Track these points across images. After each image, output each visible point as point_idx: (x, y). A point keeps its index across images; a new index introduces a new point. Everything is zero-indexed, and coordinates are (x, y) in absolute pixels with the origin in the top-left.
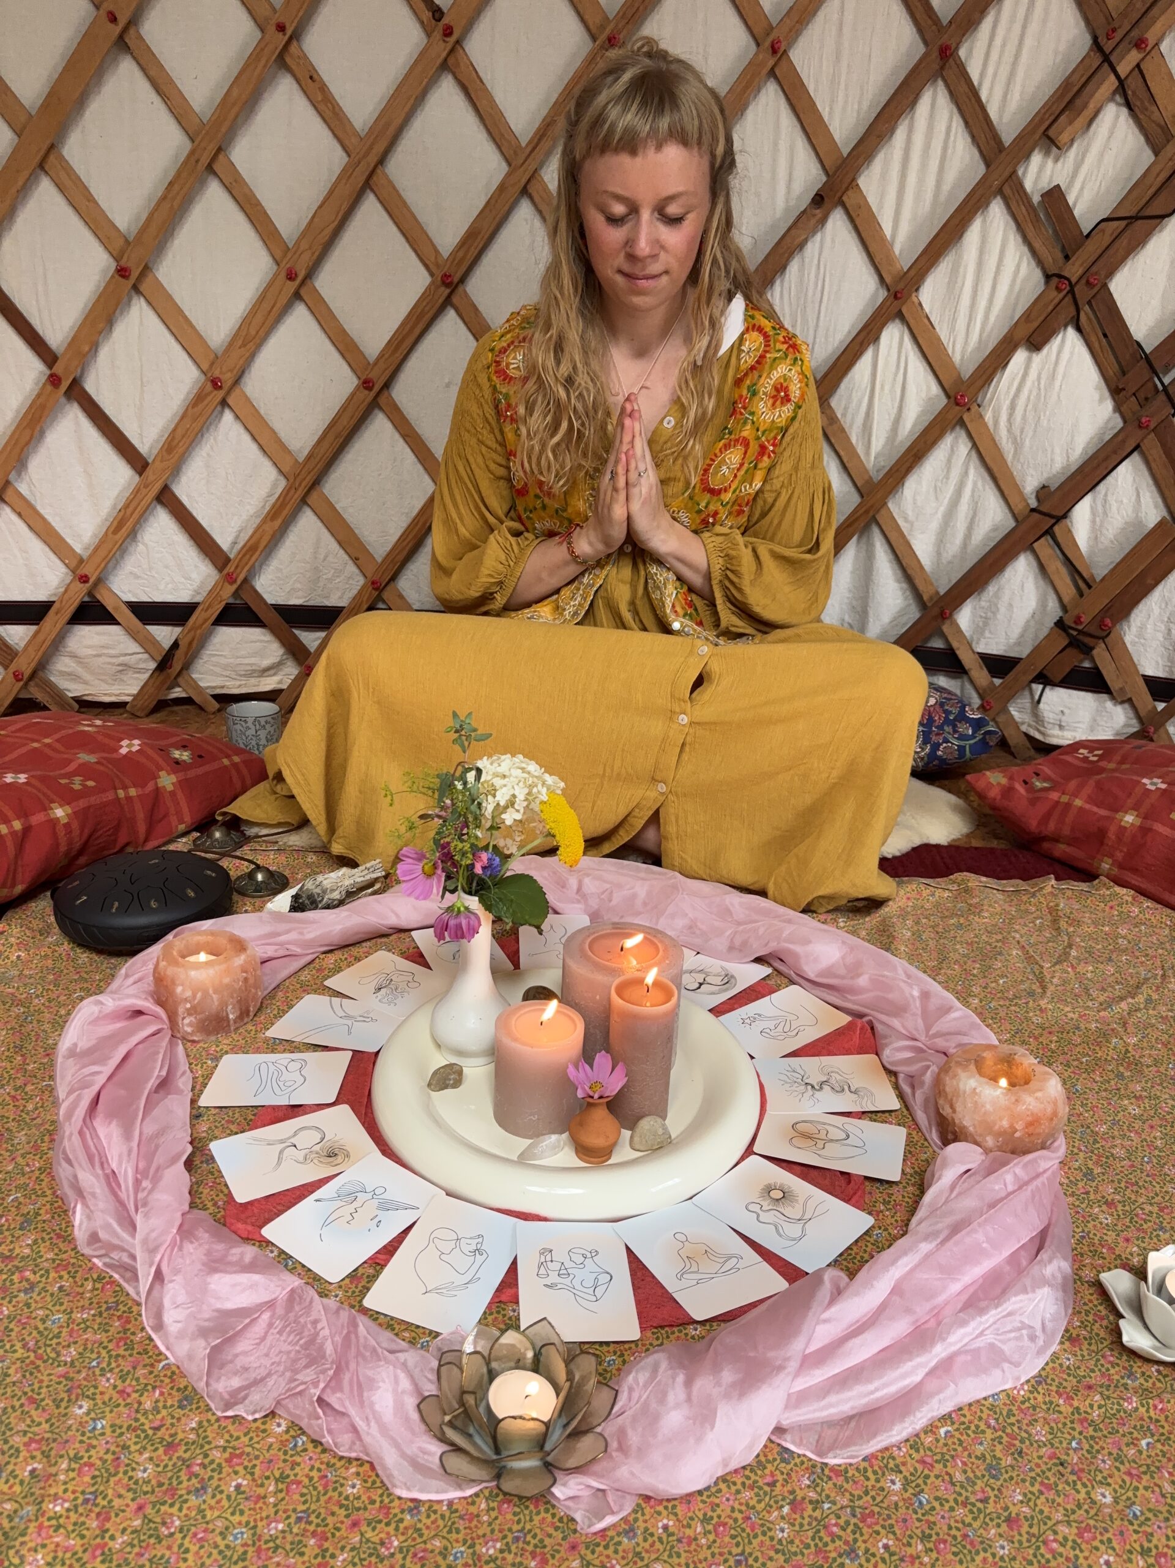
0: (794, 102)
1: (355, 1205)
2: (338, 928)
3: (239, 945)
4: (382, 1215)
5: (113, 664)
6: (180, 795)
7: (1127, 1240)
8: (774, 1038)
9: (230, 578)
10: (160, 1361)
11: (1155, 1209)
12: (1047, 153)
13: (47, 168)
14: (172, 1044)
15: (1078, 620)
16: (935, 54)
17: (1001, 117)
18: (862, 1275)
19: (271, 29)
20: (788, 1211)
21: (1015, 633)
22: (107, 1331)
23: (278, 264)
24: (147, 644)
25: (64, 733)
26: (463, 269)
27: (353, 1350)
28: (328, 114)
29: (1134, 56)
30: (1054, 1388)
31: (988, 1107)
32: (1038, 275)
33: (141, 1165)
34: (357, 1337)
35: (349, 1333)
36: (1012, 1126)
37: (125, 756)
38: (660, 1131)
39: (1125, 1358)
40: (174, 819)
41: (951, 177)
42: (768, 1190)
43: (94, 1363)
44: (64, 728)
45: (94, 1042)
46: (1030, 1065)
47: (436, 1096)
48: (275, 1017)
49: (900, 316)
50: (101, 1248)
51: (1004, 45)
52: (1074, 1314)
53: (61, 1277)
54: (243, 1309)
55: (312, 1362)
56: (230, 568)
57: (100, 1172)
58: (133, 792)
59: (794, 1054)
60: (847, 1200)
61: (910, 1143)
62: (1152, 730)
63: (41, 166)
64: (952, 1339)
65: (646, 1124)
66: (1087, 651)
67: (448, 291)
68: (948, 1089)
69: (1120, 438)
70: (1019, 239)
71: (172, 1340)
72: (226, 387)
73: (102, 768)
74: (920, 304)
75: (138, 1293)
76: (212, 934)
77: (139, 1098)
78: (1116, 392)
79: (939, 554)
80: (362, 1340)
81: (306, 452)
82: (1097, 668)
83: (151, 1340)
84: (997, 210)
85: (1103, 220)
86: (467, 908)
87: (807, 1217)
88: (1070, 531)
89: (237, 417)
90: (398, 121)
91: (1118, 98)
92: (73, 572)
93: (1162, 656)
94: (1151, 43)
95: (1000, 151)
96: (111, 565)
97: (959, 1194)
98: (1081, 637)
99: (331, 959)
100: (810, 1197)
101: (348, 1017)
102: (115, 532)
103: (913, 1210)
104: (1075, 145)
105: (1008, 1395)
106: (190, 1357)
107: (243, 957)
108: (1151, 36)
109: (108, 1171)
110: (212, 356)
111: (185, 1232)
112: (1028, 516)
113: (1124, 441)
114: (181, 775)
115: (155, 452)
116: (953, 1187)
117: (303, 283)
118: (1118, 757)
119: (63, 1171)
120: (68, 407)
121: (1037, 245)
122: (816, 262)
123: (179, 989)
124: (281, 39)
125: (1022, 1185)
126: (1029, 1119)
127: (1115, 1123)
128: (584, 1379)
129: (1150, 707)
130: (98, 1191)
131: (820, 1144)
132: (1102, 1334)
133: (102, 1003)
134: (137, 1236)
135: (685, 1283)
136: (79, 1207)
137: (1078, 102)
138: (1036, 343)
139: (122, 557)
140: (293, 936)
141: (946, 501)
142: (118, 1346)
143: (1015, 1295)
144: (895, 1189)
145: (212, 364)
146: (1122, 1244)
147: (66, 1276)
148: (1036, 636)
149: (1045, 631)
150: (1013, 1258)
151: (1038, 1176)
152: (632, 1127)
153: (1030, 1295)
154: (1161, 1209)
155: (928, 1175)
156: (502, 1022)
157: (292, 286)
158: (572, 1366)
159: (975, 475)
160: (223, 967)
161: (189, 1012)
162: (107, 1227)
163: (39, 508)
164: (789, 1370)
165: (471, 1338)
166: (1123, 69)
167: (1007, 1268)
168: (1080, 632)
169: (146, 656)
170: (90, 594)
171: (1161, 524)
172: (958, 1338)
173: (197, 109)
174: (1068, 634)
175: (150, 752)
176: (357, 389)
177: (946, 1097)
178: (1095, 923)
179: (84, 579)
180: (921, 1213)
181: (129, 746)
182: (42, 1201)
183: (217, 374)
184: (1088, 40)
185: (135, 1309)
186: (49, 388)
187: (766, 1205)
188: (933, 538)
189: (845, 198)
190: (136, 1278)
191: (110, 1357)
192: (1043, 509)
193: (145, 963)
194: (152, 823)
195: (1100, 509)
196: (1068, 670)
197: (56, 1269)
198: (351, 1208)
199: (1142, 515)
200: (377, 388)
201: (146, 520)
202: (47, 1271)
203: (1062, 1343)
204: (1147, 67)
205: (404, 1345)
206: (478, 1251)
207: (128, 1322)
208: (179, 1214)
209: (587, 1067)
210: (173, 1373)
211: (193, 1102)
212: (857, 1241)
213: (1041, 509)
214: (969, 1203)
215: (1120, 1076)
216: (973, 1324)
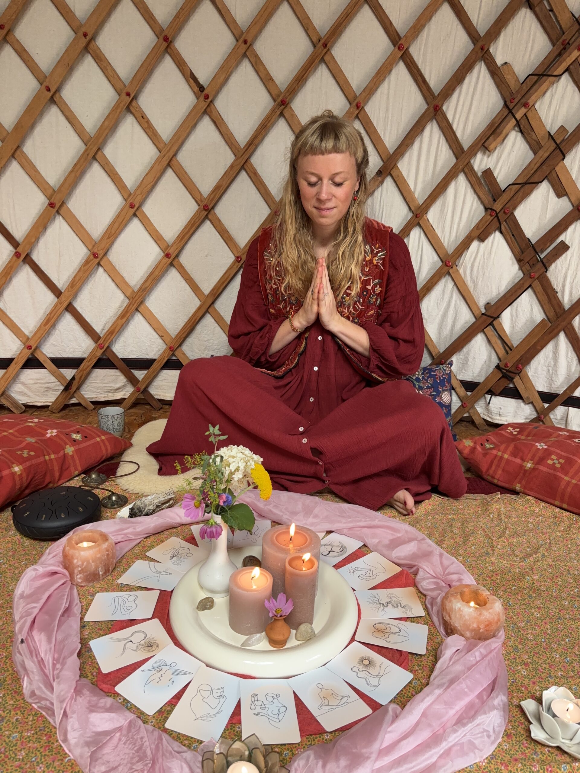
0: (367, 129)
1: (161, 672)
2: (152, 525)
3: (105, 537)
4: (175, 678)
5: (42, 387)
6: (76, 457)
7: (534, 683)
8: (365, 579)
9: (101, 346)
10: (66, 758)
11: (547, 666)
12: (484, 153)
13: (16, 156)
14: (71, 589)
15: (506, 365)
16: (432, 109)
17: (463, 138)
18: (407, 707)
19: (124, 95)
20: (371, 671)
21: (477, 371)
22: (40, 742)
23: (126, 200)
24: (60, 378)
25: (19, 427)
26: (214, 202)
27: (161, 752)
28: (150, 133)
29: (523, 111)
30: (499, 761)
31: (467, 617)
32: (482, 208)
33: (56, 656)
34: (162, 745)
35: (158, 743)
36: (478, 627)
37: (49, 438)
38: (310, 631)
39: (533, 744)
40: (72, 469)
41: (440, 164)
42: (362, 660)
43: (34, 759)
44: (19, 424)
45: (33, 590)
46: (486, 595)
47: (201, 613)
48: (122, 572)
49: (419, 225)
50: (37, 699)
51: (463, 105)
52: (509, 722)
53: (17, 714)
54: (106, 731)
55: (141, 759)
56: (100, 342)
57: (36, 660)
58: (53, 456)
59: (374, 588)
60: (400, 665)
61: (430, 633)
62: (543, 417)
63: (13, 156)
64: (450, 739)
65: (303, 627)
66: (511, 380)
67: (206, 213)
68: (447, 608)
69: (521, 282)
70: (473, 192)
71: (72, 747)
72: (100, 257)
73: (38, 445)
74: (428, 220)
75: (55, 722)
76: (92, 531)
77: (55, 620)
78: (519, 261)
79: (440, 334)
80: (165, 748)
81: (138, 287)
82: (516, 387)
83: (61, 746)
84: (462, 179)
85: (510, 185)
86: (216, 523)
87: (381, 674)
88: (501, 324)
89: (105, 270)
90: (183, 138)
91: (516, 128)
92: (24, 344)
93: (546, 383)
94: (531, 105)
95: (463, 153)
96: (42, 341)
97: (454, 663)
98: (508, 373)
99: (149, 541)
100: (382, 663)
101: (157, 572)
102: (45, 325)
103: (432, 671)
104: (497, 150)
105: (477, 766)
106: (81, 756)
107: (107, 544)
108: (531, 102)
109: (40, 659)
110: (93, 243)
111: (78, 691)
112: (480, 317)
113: (523, 284)
114: (77, 447)
115: (65, 287)
116: (451, 659)
117: (138, 209)
118: (526, 433)
119: (17, 658)
120: (24, 266)
121: (481, 194)
122: (379, 200)
123: (75, 561)
124: (128, 99)
125: (483, 657)
126: (487, 623)
127: (528, 621)
128: (274, 765)
129: (541, 406)
130: (35, 670)
131: (387, 635)
132: (522, 732)
133: (37, 570)
134: (54, 693)
135: (322, 711)
136: (26, 678)
137: (498, 131)
138: (482, 238)
139: (48, 337)
140: (130, 530)
141: (442, 309)
142: (45, 750)
143: (480, 716)
144: (423, 658)
145: (94, 246)
146: (531, 685)
147: (19, 713)
148: (487, 372)
149: (491, 370)
150: (480, 696)
151: (491, 651)
152: (296, 628)
153: (488, 715)
154: (550, 666)
155: (439, 651)
156: (233, 578)
157: (132, 211)
158: (267, 758)
159: (456, 296)
160: (97, 549)
161: (80, 572)
162: (39, 688)
163: (8, 314)
164: (371, 759)
165: (218, 745)
166: (519, 116)
167: (477, 701)
168: (507, 371)
169: (59, 383)
170: (32, 354)
171: (543, 321)
172: (453, 739)
173: (88, 130)
174: (501, 372)
175: (62, 436)
176: (163, 257)
177: (447, 612)
178: (518, 517)
179: (29, 347)
180: (436, 673)
181: (51, 433)
182: (7, 673)
183: (96, 251)
184: (502, 103)
185: (53, 730)
186: (15, 258)
187: (361, 668)
188: (437, 327)
189: (391, 172)
190: (53, 714)
191: (42, 756)
192: (488, 314)
193: (58, 547)
194: (62, 472)
195: (514, 313)
196: (502, 388)
197: (14, 709)
198: (159, 675)
199: (534, 317)
200: (172, 258)
201: (60, 319)
202: (10, 711)
203: (503, 737)
204: (529, 115)
205: (185, 748)
206: (221, 696)
207: (50, 737)
208: (74, 682)
209: (274, 600)
210: (72, 764)
211: (82, 619)
212: (405, 687)
213: (486, 313)
214: (458, 668)
215: (530, 596)
216: (460, 732)
